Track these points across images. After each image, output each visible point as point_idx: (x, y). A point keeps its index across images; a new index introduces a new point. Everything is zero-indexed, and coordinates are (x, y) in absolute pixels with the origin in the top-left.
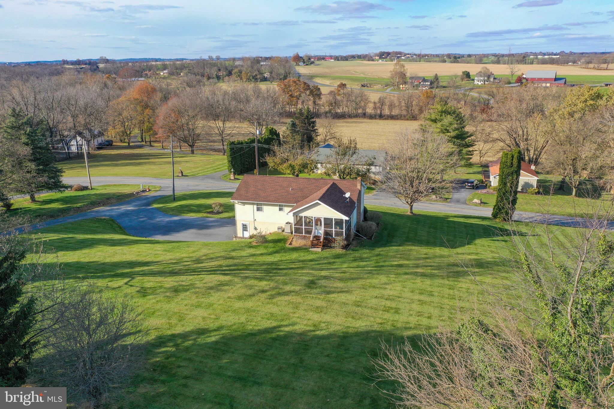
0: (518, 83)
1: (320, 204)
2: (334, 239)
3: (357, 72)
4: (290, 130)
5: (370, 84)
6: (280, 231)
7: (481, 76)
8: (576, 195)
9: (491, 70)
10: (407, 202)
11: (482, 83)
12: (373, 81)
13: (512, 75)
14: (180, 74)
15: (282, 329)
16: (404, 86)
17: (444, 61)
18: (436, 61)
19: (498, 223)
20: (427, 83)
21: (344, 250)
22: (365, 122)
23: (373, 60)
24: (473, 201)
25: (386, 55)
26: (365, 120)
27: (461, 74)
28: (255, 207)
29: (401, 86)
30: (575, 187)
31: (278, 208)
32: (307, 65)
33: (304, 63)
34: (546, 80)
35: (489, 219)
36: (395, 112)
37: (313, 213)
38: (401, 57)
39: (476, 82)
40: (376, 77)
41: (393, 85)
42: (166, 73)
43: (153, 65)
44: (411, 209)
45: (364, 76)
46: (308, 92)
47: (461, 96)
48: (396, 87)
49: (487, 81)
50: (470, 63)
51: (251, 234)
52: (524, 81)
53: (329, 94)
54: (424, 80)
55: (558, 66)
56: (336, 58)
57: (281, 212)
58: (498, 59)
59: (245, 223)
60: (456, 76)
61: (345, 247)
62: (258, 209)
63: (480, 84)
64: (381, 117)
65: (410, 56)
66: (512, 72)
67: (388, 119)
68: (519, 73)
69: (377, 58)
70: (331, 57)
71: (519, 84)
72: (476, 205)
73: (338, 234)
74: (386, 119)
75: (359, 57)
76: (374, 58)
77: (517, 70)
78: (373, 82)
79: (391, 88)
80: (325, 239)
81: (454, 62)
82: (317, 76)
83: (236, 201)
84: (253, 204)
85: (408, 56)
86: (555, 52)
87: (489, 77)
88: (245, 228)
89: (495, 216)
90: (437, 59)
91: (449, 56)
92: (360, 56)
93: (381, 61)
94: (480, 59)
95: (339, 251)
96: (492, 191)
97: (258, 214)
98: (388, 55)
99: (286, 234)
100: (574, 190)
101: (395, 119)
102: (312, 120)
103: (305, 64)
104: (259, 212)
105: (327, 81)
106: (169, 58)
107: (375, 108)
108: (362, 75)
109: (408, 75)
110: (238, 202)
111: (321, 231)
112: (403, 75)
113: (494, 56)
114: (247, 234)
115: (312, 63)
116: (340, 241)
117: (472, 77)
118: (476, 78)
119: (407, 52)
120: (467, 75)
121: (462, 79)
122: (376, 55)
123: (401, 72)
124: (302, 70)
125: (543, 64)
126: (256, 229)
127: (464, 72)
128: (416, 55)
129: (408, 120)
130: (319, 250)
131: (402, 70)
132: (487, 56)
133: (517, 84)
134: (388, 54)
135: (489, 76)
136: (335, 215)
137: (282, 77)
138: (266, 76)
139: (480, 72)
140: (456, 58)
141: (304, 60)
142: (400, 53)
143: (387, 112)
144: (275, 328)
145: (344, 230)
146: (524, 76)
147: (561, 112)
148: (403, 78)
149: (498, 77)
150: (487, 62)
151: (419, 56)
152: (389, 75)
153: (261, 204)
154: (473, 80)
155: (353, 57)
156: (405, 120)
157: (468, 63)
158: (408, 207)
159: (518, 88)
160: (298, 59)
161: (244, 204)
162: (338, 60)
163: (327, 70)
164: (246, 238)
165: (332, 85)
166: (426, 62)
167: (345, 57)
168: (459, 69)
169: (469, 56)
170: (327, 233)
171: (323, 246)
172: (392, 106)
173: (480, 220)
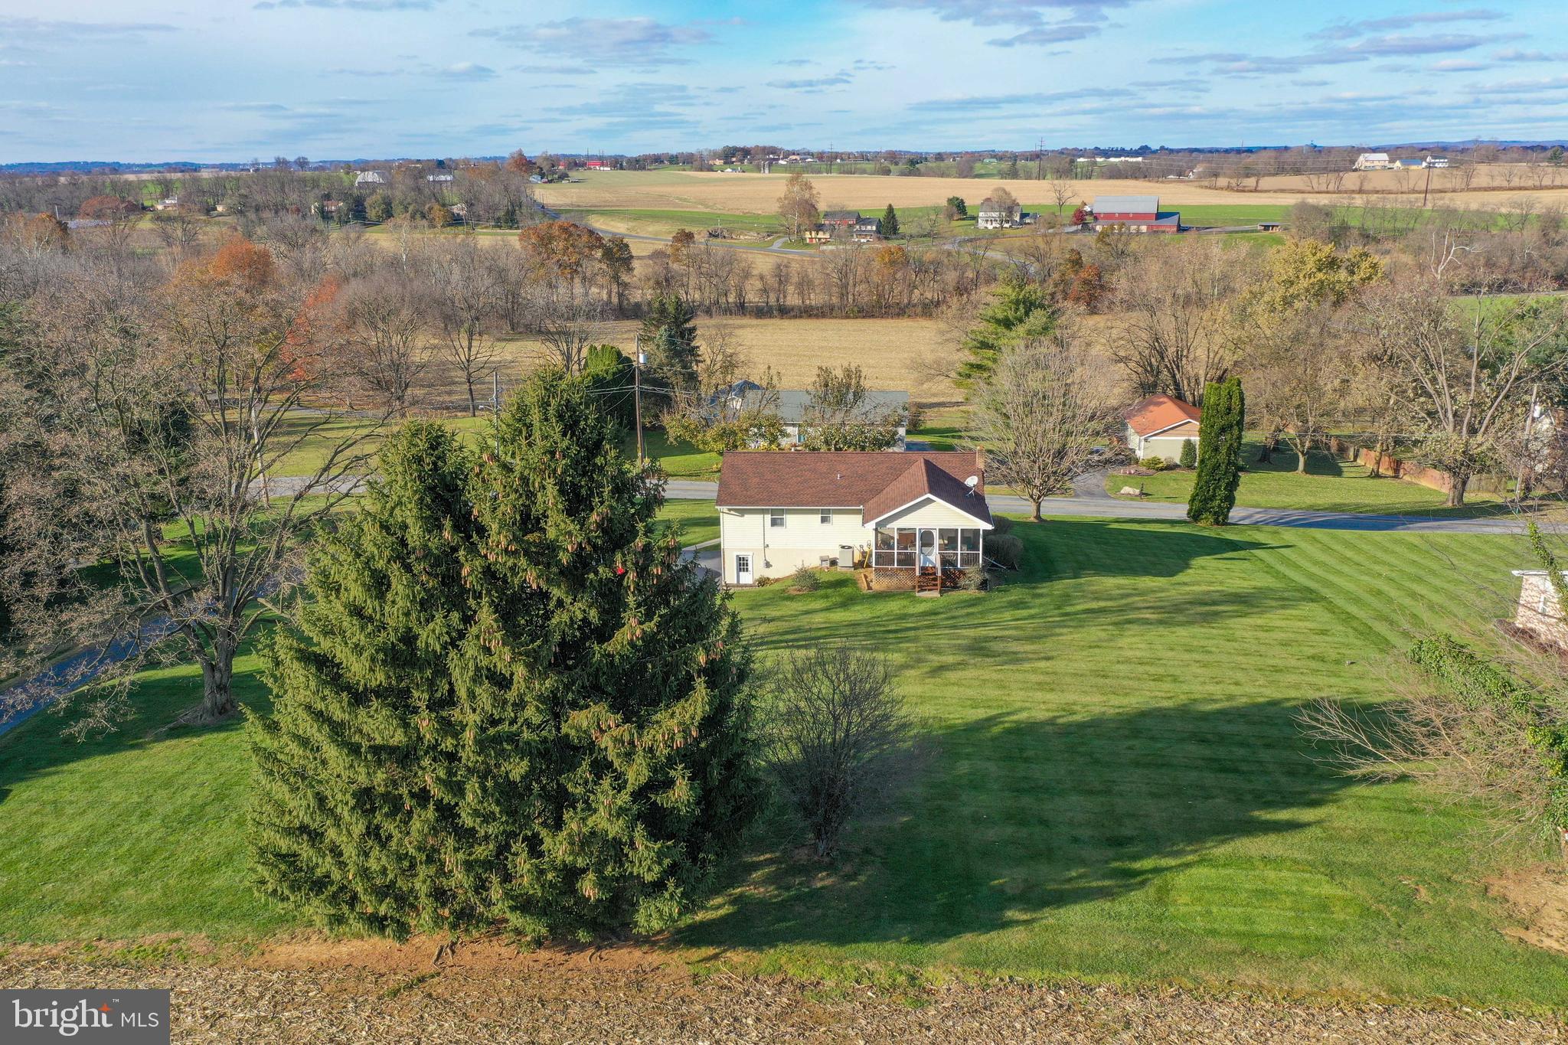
0: (1076, 224)
1: (934, 501)
2: (961, 572)
3: (685, 200)
4: (665, 351)
5: (730, 231)
6: (827, 564)
7: (993, 210)
8: (1307, 470)
9: (1014, 195)
10: (1031, 497)
11: (994, 225)
12: (734, 222)
13: (1061, 206)
14: (215, 209)
15: (1006, 719)
16: (813, 233)
17: (887, 172)
18: (864, 172)
19: (1206, 529)
20: (869, 228)
21: (983, 592)
22: (752, 326)
23: (710, 169)
24: (1122, 492)
25: (739, 155)
26: (746, 321)
27: (945, 203)
28: (768, 517)
29: (808, 235)
30: (1302, 453)
31: (819, 517)
32: (550, 182)
33: (543, 176)
34: (1139, 217)
35: (1185, 522)
36: (815, 299)
37: (916, 521)
38: (778, 160)
39: (981, 224)
40: (737, 213)
41: (788, 232)
42: (175, 205)
43: (130, 183)
44: (1038, 510)
45: (707, 210)
46: (599, 254)
47: (967, 259)
48: (794, 238)
49: (1007, 222)
50: (948, 176)
51: (757, 577)
52: (1089, 219)
53: (650, 257)
54: (861, 220)
55: (1157, 185)
56: (617, 162)
57: (825, 524)
58: (1013, 165)
59: (742, 554)
60: (936, 210)
61: (983, 585)
62: (774, 523)
63: (990, 227)
64: (784, 312)
65: (798, 158)
66: (1059, 199)
67: (801, 317)
68: (1076, 202)
69: (718, 162)
70: (602, 160)
71: (1080, 227)
72: (1132, 500)
73: (968, 560)
74: (795, 317)
75: (674, 160)
76: (711, 162)
77: (1070, 194)
78: (736, 225)
79: (784, 239)
80: (944, 571)
81: (910, 174)
82: (593, 212)
83: (725, 509)
84: (763, 512)
85: (794, 157)
86: (1128, 148)
87: (1010, 210)
88: (742, 564)
89: (1195, 516)
90: (869, 166)
91: (893, 157)
92: (677, 157)
93: (729, 170)
94: (968, 165)
95: (973, 593)
96: (1144, 469)
97: (775, 534)
98: (745, 157)
99: (844, 570)
100: (1302, 460)
101: (817, 316)
102: (687, 325)
103: (545, 180)
104: (776, 529)
105: (619, 225)
106: (143, 162)
107: (765, 291)
108: (701, 209)
109: (822, 207)
110: (730, 510)
111: (934, 557)
112: (808, 208)
113: (995, 157)
114: (747, 578)
115: (563, 177)
116: (974, 574)
117: (970, 212)
118: (981, 214)
119: (790, 148)
120: (959, 207)
121: (950, 217)
122: (715, 155)
123: (806, 201)
124: (546, 194)
125: (1111, 177)
126: (768, 565)
127: (950, 201)
128: (812, 155)
129: (848, 317)
130: (935, 594)
131: (807, 196)
132: (976, 157)
133: (1074, 228)
134: (746, 152)
135: (1009, 208)
136: (963, 520)
137: (501, 214)
138: (455, 210)
139: (988, 200)
140: (914, 164)
141: (541, 169)
142: (773, 151)
143: (793, 300)
144: (989, 719)
145: (981, 552)
146: (1087, 209)
147: (1266, 298)
148: (810, 215)
149: (1031, 212)
150: (983, 172)
151: (821, 156)
152: (774, 208)
153: (782, 512)
154: (974, 218)
155: (658, 160)
156: (842, 318)
157: (942, 175)
158: (1033, 507)
159: (1080, 236)
160: (526, 164)
161: (742, 513)
162: (622, 168)
163: (607, 196)
164: (746, 586)
165: (633, 233)
166: (844, 172)
167: (637, 160)
168: (933, 191)
169: (940, 157)
170: (945, 562)
171: (943, 585)
172: (805, 285)
173: (1168, 525)
